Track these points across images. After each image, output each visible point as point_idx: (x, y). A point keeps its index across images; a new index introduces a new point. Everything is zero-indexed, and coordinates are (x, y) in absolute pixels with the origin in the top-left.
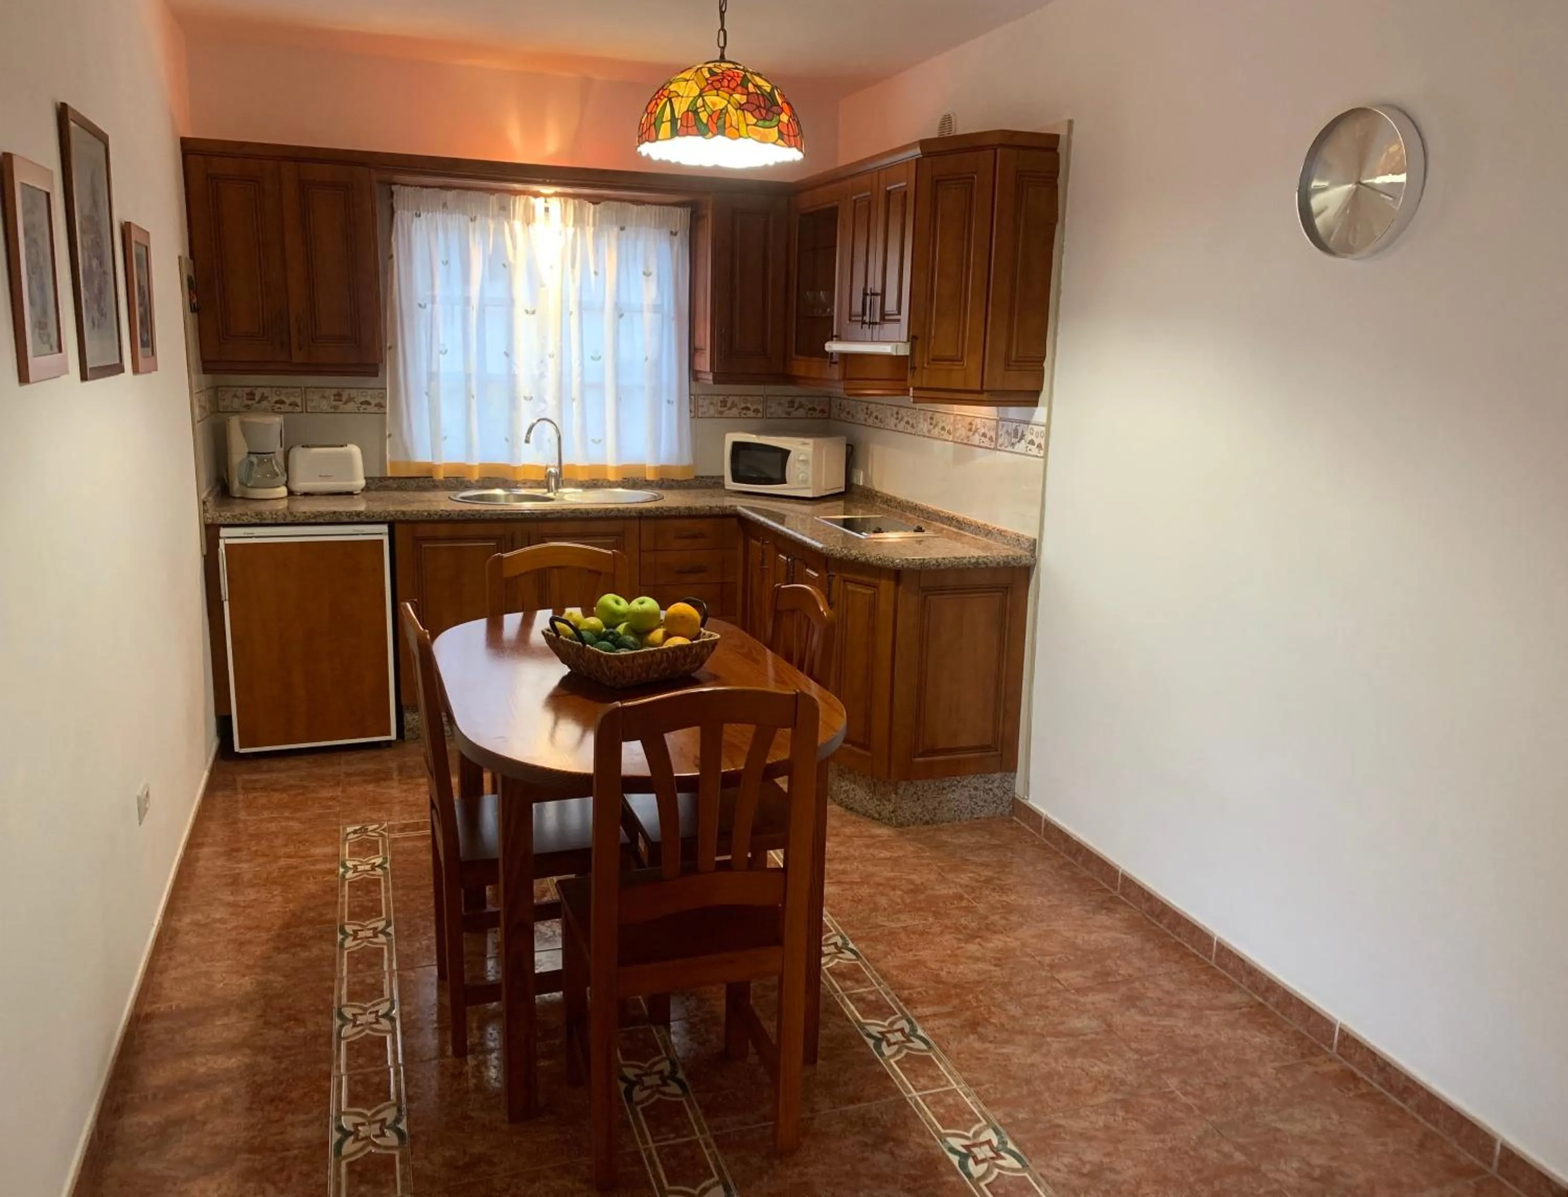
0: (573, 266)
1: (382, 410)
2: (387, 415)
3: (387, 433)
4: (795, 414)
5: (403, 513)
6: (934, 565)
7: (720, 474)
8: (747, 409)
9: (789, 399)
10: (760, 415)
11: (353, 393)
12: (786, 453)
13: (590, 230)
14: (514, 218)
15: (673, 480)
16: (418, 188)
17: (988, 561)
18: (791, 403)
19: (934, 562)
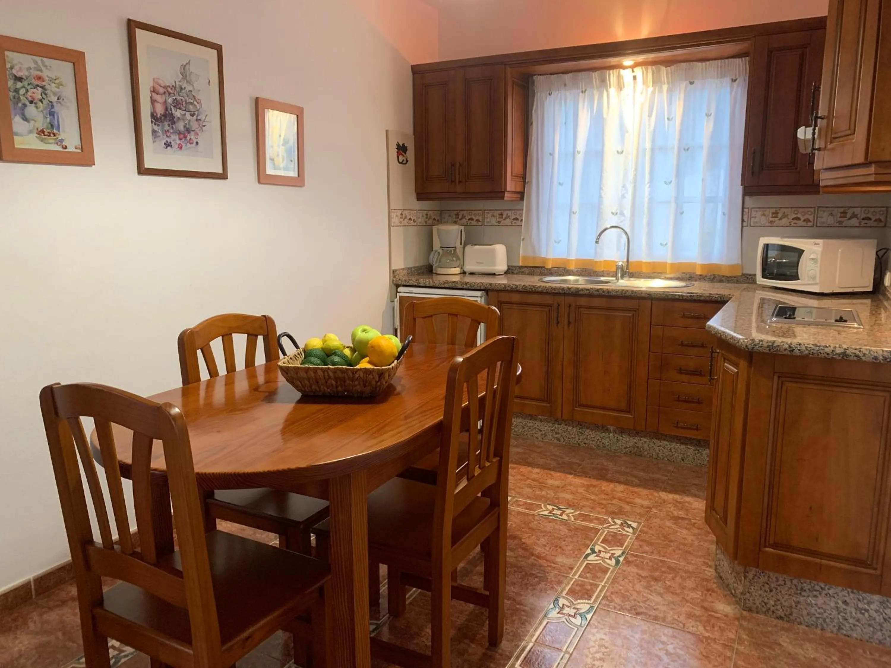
0: (650, 115)
1: (518, 223)
2: (523, 226)
3: (522, 238)
4: (846, 223)
5: (491, 284)
8: (798, 219)
9: (842, 210)
10: (810, 224)
11: (509, 213)
12: (800, 252)
13: (665, 87)
14: (610, 87)
15: (723, 276)
16: (549, 76)
17: (861, 355)
19: (787, 346)
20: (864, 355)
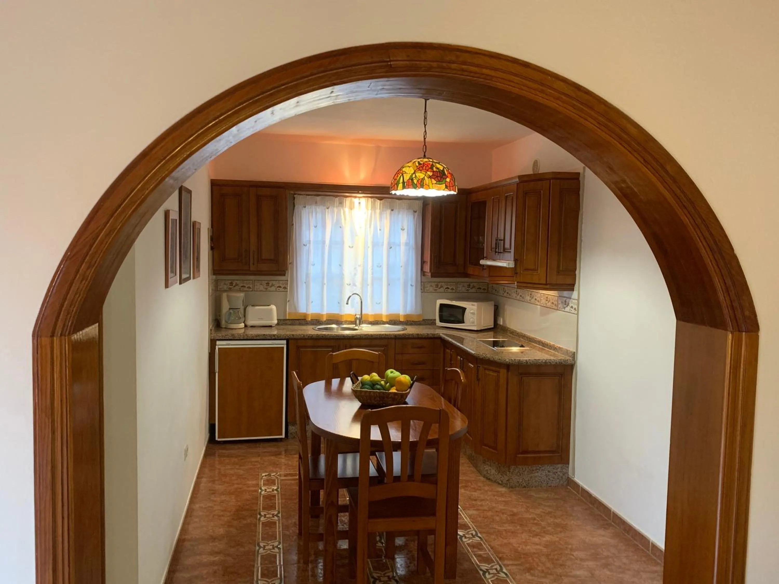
0: (370, 227)
1: (286, 290)
2: (288, 292)
3: (288, 300)
4: (471, 291)
5: (293, 335)
6: (525, 362)
7: (434, 318)
8: (448, 288)
9: (468, 284)
10: (454, 291)
11: (274, 282)
12: (464, 309)
13: (378, 211)
14: (345, 207)
15: (412, 321)
16: (305, 196)
17: (551, 362)
18: (469, 286)
19: (525, 361)
20: (553, 362)
